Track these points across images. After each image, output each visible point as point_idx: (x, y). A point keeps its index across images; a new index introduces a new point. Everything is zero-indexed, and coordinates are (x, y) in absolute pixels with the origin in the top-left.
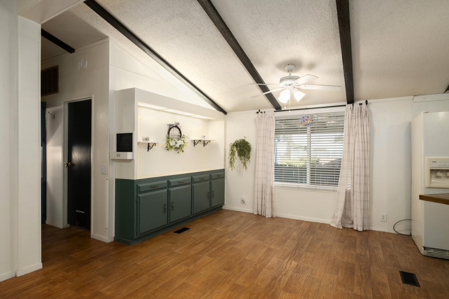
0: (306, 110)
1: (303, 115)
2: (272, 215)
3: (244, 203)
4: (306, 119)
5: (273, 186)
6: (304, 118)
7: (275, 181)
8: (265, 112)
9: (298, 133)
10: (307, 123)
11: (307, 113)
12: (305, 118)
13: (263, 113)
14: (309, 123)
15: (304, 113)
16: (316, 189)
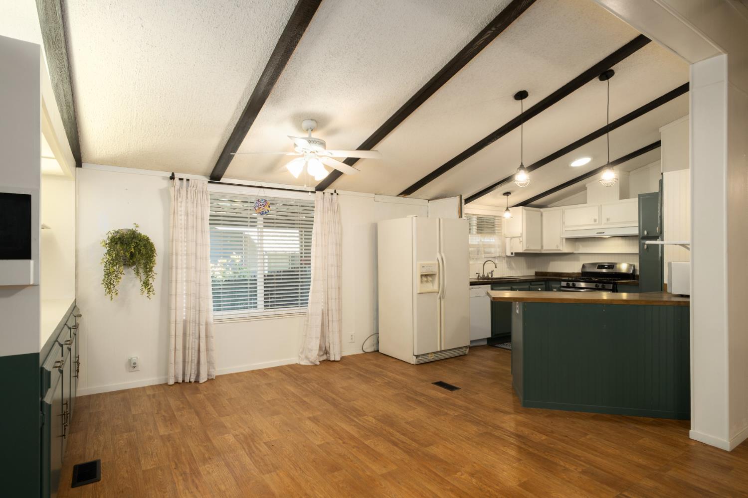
0: (262, 189)
1: (257, 196)
2: (208, 375)
3: (135, 369)
4: (263, 204)
5: (211, 320)
6: (259, 202)
7: (214, 310)
8: (188, 180)
9: (247, 226)
10: (263, 210)
11: (263, 195)
12: (262, 202)
13: (185, 180)
14: (266, 211)
15: (258, 193)
16: (275, 316)
